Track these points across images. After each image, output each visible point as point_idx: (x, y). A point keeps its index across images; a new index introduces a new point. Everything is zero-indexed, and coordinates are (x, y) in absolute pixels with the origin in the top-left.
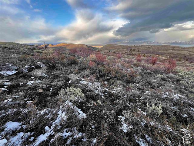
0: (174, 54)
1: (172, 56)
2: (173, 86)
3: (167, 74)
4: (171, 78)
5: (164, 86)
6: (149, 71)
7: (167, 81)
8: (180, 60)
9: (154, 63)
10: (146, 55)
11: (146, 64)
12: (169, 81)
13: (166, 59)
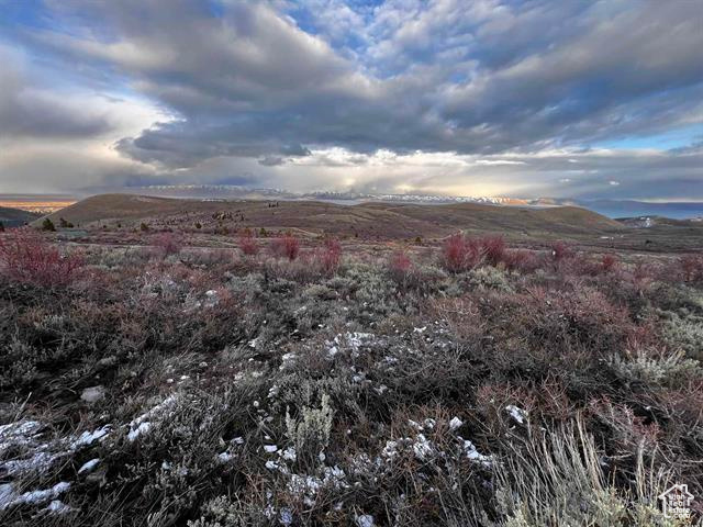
0: (332, 224)
1: (329, 227)
2: (345, 308)
3: (328, 278)
4: (338, 287)
5: (328, 316)
6: (283, 281)
7: (330, 299)
8: (345, 237)
9: (292, 254)
10: (267, 229)
11: (272, 261)
12: (334, 298)
13: (318, 238)
